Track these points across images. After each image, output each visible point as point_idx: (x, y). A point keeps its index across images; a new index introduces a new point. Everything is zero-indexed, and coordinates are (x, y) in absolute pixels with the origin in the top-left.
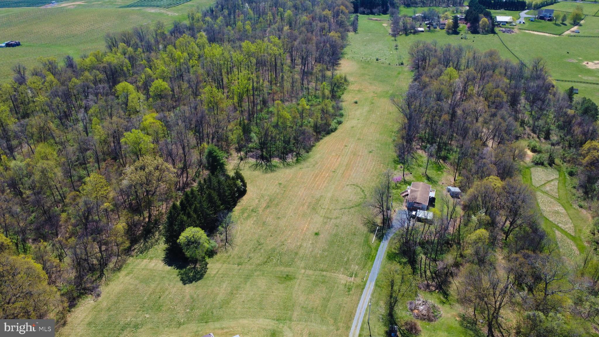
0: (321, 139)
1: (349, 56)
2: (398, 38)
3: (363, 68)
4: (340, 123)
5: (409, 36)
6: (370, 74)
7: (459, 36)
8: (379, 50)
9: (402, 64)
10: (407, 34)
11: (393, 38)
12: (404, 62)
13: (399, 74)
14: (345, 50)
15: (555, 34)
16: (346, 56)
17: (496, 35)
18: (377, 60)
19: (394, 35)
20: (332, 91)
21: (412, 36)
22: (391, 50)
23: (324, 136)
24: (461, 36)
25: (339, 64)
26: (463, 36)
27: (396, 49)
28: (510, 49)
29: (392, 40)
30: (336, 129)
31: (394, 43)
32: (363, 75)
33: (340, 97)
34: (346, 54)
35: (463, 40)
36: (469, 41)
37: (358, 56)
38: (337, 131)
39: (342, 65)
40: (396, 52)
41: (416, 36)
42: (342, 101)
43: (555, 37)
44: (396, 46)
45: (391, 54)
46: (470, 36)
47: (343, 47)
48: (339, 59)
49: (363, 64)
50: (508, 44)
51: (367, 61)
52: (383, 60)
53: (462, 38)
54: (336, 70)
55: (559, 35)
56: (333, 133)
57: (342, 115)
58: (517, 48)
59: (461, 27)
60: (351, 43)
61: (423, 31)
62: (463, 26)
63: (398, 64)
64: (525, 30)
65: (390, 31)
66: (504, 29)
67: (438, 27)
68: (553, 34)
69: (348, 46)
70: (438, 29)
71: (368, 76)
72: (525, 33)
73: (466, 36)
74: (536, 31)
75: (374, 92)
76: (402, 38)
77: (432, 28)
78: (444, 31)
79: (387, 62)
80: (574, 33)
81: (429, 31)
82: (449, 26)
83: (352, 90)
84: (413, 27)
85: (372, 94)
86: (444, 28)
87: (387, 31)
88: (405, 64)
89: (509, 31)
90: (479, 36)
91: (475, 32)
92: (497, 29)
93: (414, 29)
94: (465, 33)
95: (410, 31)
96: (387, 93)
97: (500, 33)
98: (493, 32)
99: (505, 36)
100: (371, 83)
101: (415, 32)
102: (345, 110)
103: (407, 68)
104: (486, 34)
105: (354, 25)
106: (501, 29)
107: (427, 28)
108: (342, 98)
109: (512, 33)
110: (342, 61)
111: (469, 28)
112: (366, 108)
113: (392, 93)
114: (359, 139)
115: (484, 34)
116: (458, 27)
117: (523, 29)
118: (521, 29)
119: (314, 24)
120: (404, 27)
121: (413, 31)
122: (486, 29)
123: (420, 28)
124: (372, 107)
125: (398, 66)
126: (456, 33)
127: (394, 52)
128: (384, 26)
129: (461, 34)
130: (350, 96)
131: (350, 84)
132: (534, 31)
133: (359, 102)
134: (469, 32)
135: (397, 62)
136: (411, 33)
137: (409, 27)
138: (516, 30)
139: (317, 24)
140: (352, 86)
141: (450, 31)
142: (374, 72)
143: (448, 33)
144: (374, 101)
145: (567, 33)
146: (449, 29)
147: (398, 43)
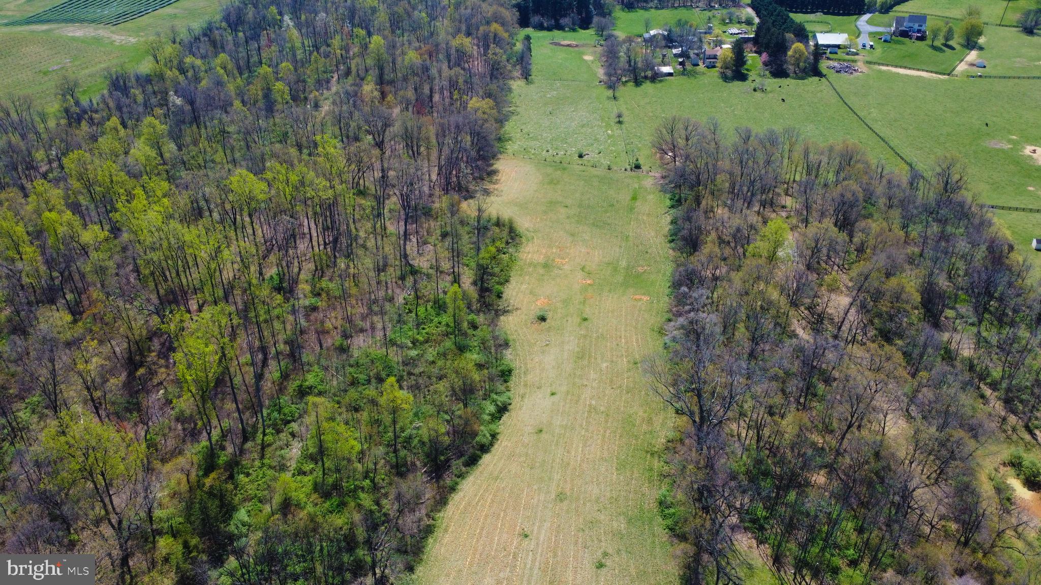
1: (516, 147)
2: (622, 91)
3: (551, 182)
4: (503, 409)
5: (644, 86)
6: (569, 202)
7: (747, 85)
8: (583, 126)
9: (638, 167)
10: (638, 83)
11: (610, 93)
12: (641, 162)
13: (634, 198)
14: (508, 128)
15: (940, 74)
16: (511, 147)
17: (823, 80)
18: (581, 156)
19: (611, 86)
20: (484, 291)
21: (647, 86)
22: (608, 126)
24: (753, 85)
25: (495, 172)
26: (756, 84)
27: (620, 122)
28: (861, 114)
29: (608, 98)
30: (494, 436)
31: (614, 109)
32: (552, 204)
33: (499, 296)
34: (510, 139)
35: (758, 94)
36: (771, 95)
37: (538, 144)
38: (497, 449)
39: (502, 177)
40: (619, 132)
41: (659, 85)
42: (506, 312)
43: (941, 80)
44: (619, 116)
45: (609, 136)
46: (772, 83)
47: (501, 121)
48: (494, 156)
49: (550, 170)
50: (852, 101)
51: (557, 159)
52: (592, 156)
53: (755, 90)
54: (487, 193)
55: (949, 75)
56: (486, 458)
57: (506, 375)
58: (875, 113)
59: (750, 62)
60: (518, 110)
61: (670, 74)
62: (754, 60)
63: (628, 167)
64: (879, 64)
65: (601, 73)
66: (836, 64)
67: (701, 63)
68: (936, 73)
69: (514, 118)
70: (701, 67)
71: (563, 210)
72: (880, 71)
73: (763, 85)
74: (901, 67)
75: (583, 269)
76: (628, 91)
77: (689, 67)
78: (715, 72)
79: (602, 160)
80: (975, 68)
81: (684, 73)
82: (725, 62)
83: (530, 264)
84: (649, 66)
85: (580, 275)
86: (714, 67)
87: (595, 75)
88: (645, 168)
89: (848, 69)
90: (789, 84)
91: (779, 72)
92: (824, 65)
93: (652, 69)
94: (760, 75)
95: (643, 74)
96: (615, 270)
97: (832, 75)
98: (817, 73)
99: (842, 81)
100: (573, 235)
101: (656, 77)
102: (515, 350)
103: (650, 179)
104: (802, 78)
105: (523, 62)
106: (831, 63)
107: (679, 67)
108: (504, 296)
109: (855, 74)
110: (501, 161)
111: (765, 64)
112: (572, 345)
113: (627, 268)
114: (561, 497)
115: (798, 78)
116: (744, 63)
117: (875, 63)
118: (870, 63)
119: (434, 71)
120: (629, 62)
121: (649, 73)
122: (801, 64)
123: (665, 65)
124: (585, 337)
125: (629, 173)
126: (742, 77)
127: (616, 131)
128: (586, 61)
129: (750, 79)
130: (524, 286)
131: (524, 240)
132: (896, 67)
133: (549, 316)
134: (767, 72)
135: (626, 162)
136: (646, 77)
137: (640, 65)
138: (860, 66)
139: (440, 72)
140: (527, 249)
141: (729, 73)
142: (578, 195)
143: (725, 78)
144: (588, 312)
145: (961, 67)
146: (727, 68)
147: (622, 106)
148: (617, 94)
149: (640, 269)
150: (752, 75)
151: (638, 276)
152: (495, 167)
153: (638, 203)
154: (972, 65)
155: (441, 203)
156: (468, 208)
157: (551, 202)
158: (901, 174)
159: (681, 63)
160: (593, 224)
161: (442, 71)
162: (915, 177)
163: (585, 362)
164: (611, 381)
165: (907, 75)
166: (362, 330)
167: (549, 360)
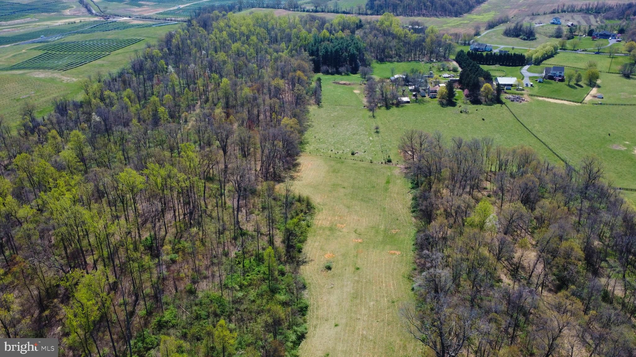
1: (311, 148)
2: (378, 112)
3: (334, 171)
4: (301, 337)
5: (392, 109)
6: (346, 184)
7: (456, 109)
8: (354, 134)
9: (389, 161)
10: (388, 107)
11: (371, 113)
12: (391, 158)
13: (388, 182)
14: (307, 135)
15: (576, 102)
16: (308, 148)
17: (503, 106)
18: (353, 154)
19: (371, 110)
20: (290, 247)
21: (394, 109)
22: (370, 135)
24: (460, 109)
25: (298, 165)
26: (462, 109)
27: (377, 132)
28: (529, 128)
29: (370, 117)
31: (373, 123)
32: (335, 186)
33: (300, 251)
34: (308, 143)
35: (464, 115)
36: (471, 115)
37: (325, 146)
39: (302, 168)
40: (377, 138)
41: (401, 109)
42: (304, 262)
43: (576, 106)
44: (377, 128)
45: (371, 141)
46: (472, 108)
47: (301, 132)
48: (297, 154)
49: (333, 163)
50: (523, 119)
51: (338, 156)
52: (360, 154)
53: (461, 112)
54: (292, 178)
55: (581, 103)
57: (303, 310)
58: (537, 127)
59: (457, 95)
60: (313, 124)
61: (408, 102)
62: (460, 93)
63: (384, 161)
64: (537, 96)
65: (365, 101)
66: (511, 96)
67: (427, 95)
68: (573, 102)
69: (310, 129)
70: (427, 98)
71: (342, 190)
72: (538, 101)
73: (466, 109)
74: (551, 98)
75: (355, 231)
76: (381, 112)
77: (419, 97)
78: (436, 101)
79: (367, 157)
80: (597, 99)
81: (416, 101)
82: (442, 95)
83: (320, 228)
84: (395, 97)
85: (353, 235)
86: (435, 97)
87: (361, 102)
88: (394, 162)
89: (519, 99)
90: (483, 108)
91: (476, 101)
92: (503, 97)
93: (397, 99)
94: (464, 103)
95: (391, 102)
96: (377, 232)
97: (509, 103)
98: (500, 102)
99: (515, 106)
100: (348, 207)
101: (399, 104)
102: (310, 291)
103: (398, 170)
104: (490, 105)
105: (316, 94)
106: (508, 95)
107: (413, 98)
108: (303, 251)
109: (523, 102)
110: (302, 157)
111: (467, 96)
112: (349, 288)
113: (385, 231)
115: (487, 104)
116: (454, 95)
117: (534, 96)
118: (532, 95)
119: (260, 101)
120: (382, 94)
121: (395, 101)
122: (489, 96)
123: (404, 96)
124: (358, 282)
125: (384, 165)
126: (453, 104)
127: (375, 138)
128: (355, 94)
129: (458, 105)
130: (317, 244)
131: (316, 211)
132: (548, 98)
133: (333, 266)
134: (468, 101)
135: (381, 158)
136: (393, 104)
137: (389, 96)
138: (526, 97)
139: (264, 101)
140: (319, 217)
141: (445, 101)
142: (351, 180)
143: (442, 105)
144: (359, 264)
145: (588, 98)
146: (443, 98)
147: (378, 122)
148: (375, 114)
149: (393, 232)
150: (459, 103)
151: (392, 236)
152: (298, 161)
153: (390, 186)
154: (595, 97)
155: (262, 186)
156: (280, 188)
157: (334, 185)
158: (560, 167)
159: (414, 95)
160: (362, 200)
161: (266, 101)
162: (570, 170)
163: (358, 301)
164: (377, 316)
165: (555, 103)
166: (206, 278)
167: (334, 299)
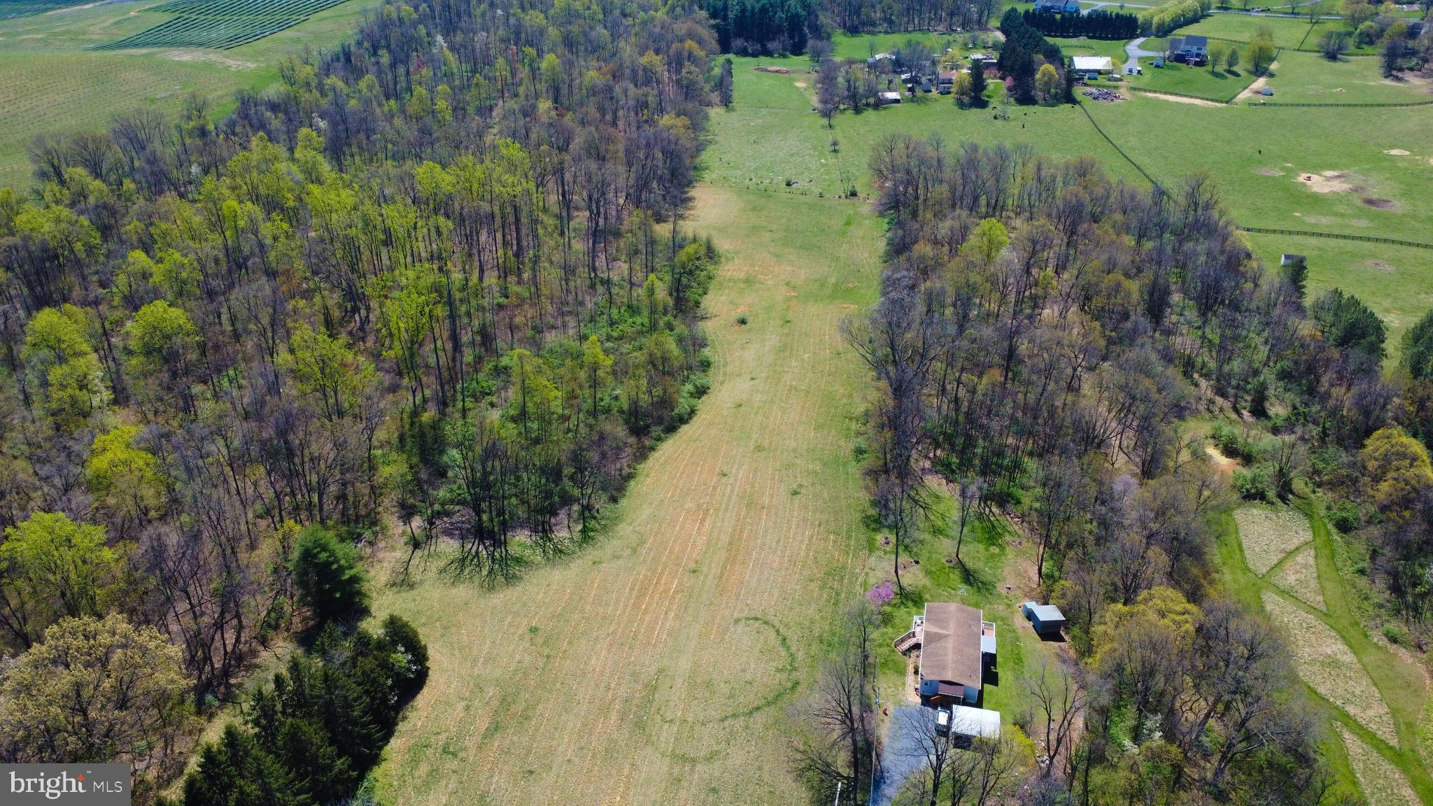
0: (652, 449)
1: (714, 176)
2: (838, 119)
3: (754, 209)
4: (701, 392)
5: (865, 114)
6: (774, 227)
7: (988, 112)
8: (792, 156)
9: (854, 194)
10: (858, 110)
11: (825, 121)
12: (858, 189)
13: (848, 223)
14: (705, 157)
15: (1217, 101)
16: (707, 176)
17: (1077, 107)
18: (789, 184)
19: (826, 114)
20: (678, 290)
21: (870, 114)
22: (821, 155)
23: (659, 439)
24: (994, 113)
25: (691, 199)
26: (998, 112)
27: (835, 151)
28: (1118, 143)
29: (823, 127)
30: (693, 412)
31: (829, 136)
32: (755, 229)
33: (697, 304)
34: (707, 168)
35: (999, 123)
36: (1013, 123)
37: (739, 173)
38: (696, 421)
39: (698, 204)
40: (834, 160)
41: (882, 113)
42: (703, 318)
43: (1218, 109)
44: (835, 144)
45: (823, 165)
46: (1015, 110)
47: (699, 149)
48: (690, 183)
49: (752, 198)
50: (1110, 131)
51: (761, 187)
52: (802, 184)
53: (995, 118)
54: (681, 217)
55: (1228, 102)
56: (684, 428)
57: (706, 365)
58: (1133, 141)
59: (991, 87)
60: (717, 138)
61: (897, 101)
62: (995, 85)
63: (843, 195)
64: (1145, 91)
65: (814, 100)
66: (1094, 90)
67: (933, 90)
68: (1213, 100)
69: (713, 147)
70: (934, 92)
71: (768, 234)
72: (1146, 99)
73: (1005, 112)
74: (1171, 94)
75: (787, 284)
76: (846, 121)
77: (919, 93)
78: (950, 99)
79: (813, 188)
80: (1260, 96)
81: (913, 99)
82: (961, 86)
83: (730, 280)
84: (873, 92)
85: (784, 289)
86: (949, 93)
87: (808, 103)
88: (861, 195)
89: (1109, 96)
90: (1037, 112)
91: (1025, 97)
92: (1078, 91)
93: (875, 95)
94: (1003, 103)
95: (864, 101)
96: (823, 285)
97: (1088, 103)
98: (1070, 99)
99: (1100, 109)
100: (777, 256)
101: (880, 104)
102: (714, 347)
103: (867, 205)
104: (1053, 105)
105: (724, 89)
106: (1088, 89)
107: (907, 93)
108: (702, 306)
109: (1116, 101)
110: (697, 189)
111: (1009, 89)
112: (773, 340)
113: (836, 285)
114: (759, 448)
115: (1047, 104)
116: (984, 88)
117: (1140, 90)
118: (1134, 89)
119: (618, 90)
120: (849, 90)
121: (872, 100)
122: (1053, 91)
123: (890, 90)
124: (787, 335)
125: (843, 200)
126: (980, 103)
127: (832, 160)
128: (798, 88)
129: (991, 106)
130: (724, 298)
131: (723, 260)
132: (1166, 93)
133: (750, 320)
134: (1012, 100)
135: (840, 189)
136: (868, 105)
137: (861, 90)
138: (1123, 92)
139: (626, 91)
140: (727, 268)
141: (966, 99)
142: (784, 220)
143: (961, 105)
144: (790, 316)
145: (1245, 95)
146: (963, 94)
147: (838, 134)
148: (833, 122)
149: (850, 285)
150: (994, 102)
151: (849, 290)
152: (690, 194)
153: (852, 228)
154: (1258, 92)
156: (663, 231)
157: (754, 227)
159: (910, 90)
160: (801, 247)
161: (628, 92)
162: (1159, 194)
163: (787, 354)
164: (813, 368)
165: (1177, 103)
167: (750, 354)
